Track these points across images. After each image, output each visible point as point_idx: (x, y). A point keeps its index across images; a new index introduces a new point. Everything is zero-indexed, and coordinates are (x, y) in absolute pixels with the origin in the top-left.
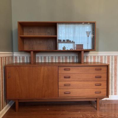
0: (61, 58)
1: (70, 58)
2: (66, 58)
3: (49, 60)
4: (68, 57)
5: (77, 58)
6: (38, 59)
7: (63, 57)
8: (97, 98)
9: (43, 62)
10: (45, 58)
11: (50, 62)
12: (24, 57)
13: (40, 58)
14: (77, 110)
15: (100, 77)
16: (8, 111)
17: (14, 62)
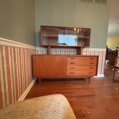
0: (66, 51)
1: (72, 52)
2: (69, 52)
3: (59, 53)
4: (71, 51)
5: (76, 52)
6: (52, 52)
7: (67, 51)
8: (90, 77)
9: (55, 54)
10: (56, 51)
11: (59, 54)
12: (43, 50)
13: (53, 51)
14: (78, 84)
15: (93, 63)
16: (34, 84)
17: (37, 53)
